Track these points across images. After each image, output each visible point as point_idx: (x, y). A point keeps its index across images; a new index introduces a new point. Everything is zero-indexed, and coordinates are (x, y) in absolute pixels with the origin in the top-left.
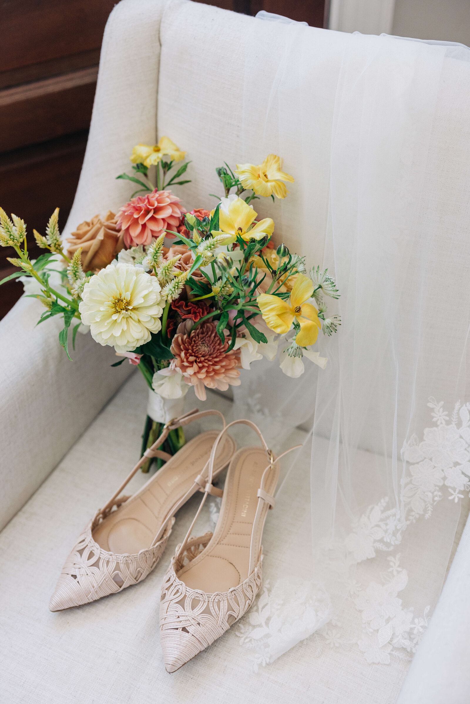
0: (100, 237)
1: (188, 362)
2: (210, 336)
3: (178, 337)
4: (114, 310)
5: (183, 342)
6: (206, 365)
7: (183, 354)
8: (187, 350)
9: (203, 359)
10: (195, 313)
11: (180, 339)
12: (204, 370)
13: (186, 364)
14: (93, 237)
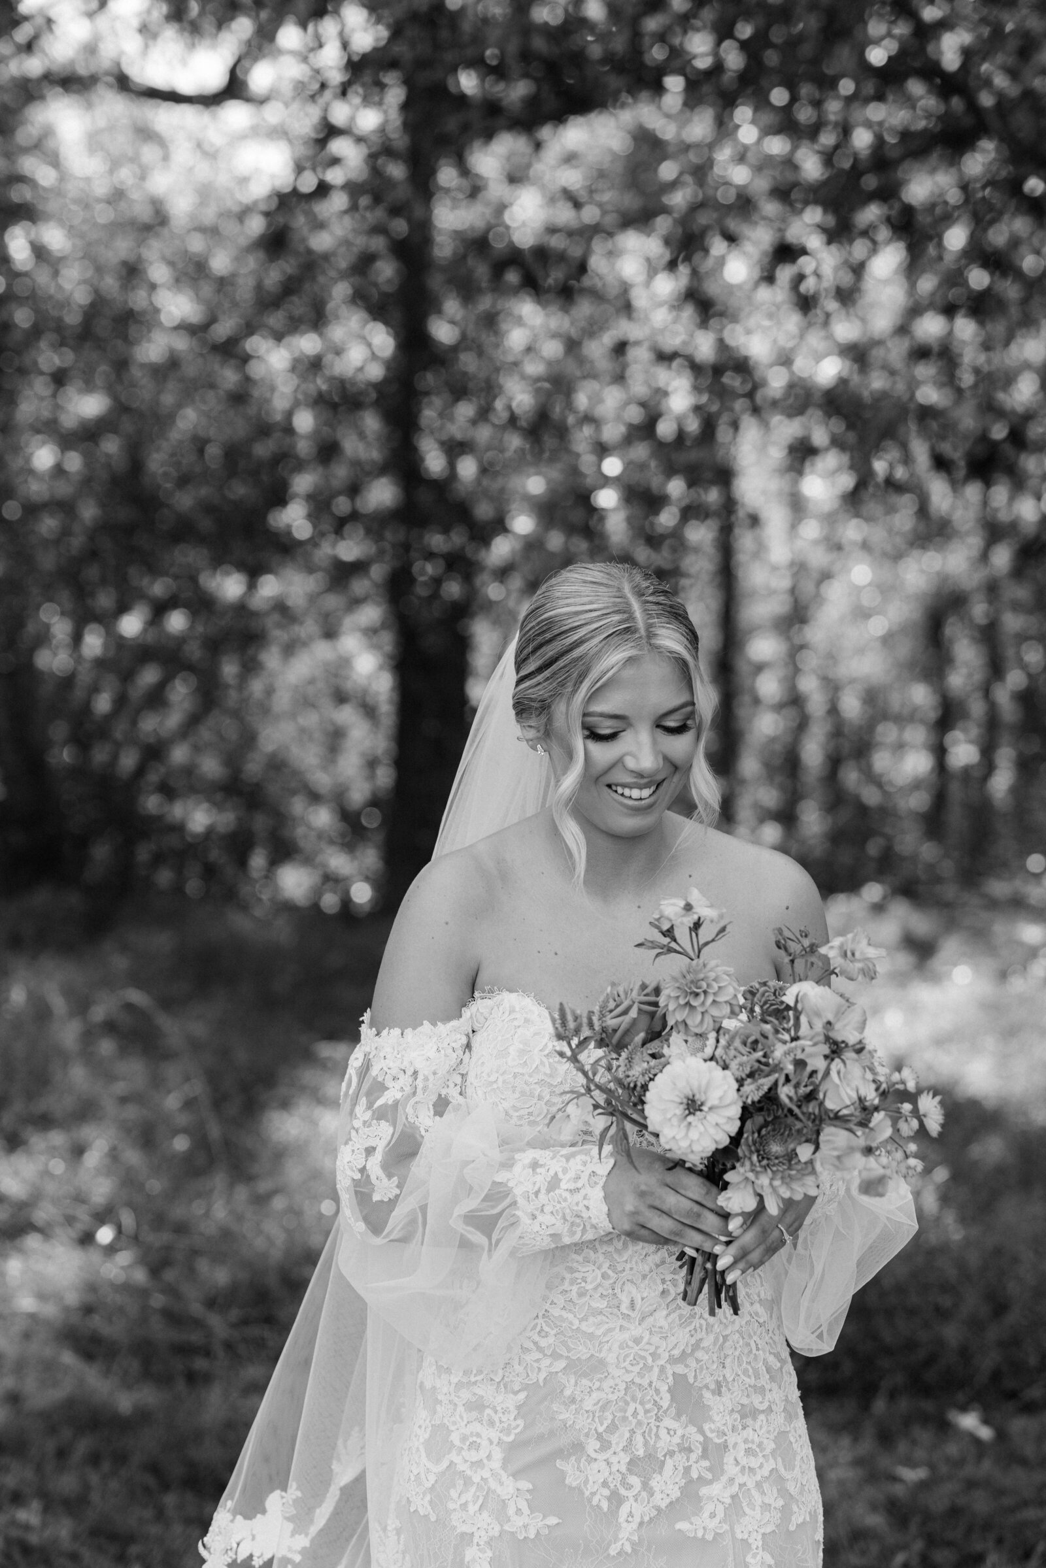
0: (633, 1013)
1: (761, 1166)
2: (782, 1134)
3: (747, 1138)
4: (687, 1112)
5: (754, 1143)
6: (780, 1169)
7: (755, 1158)
8: (758, 1151)
9: (777, 1161)
10: (768, 1110)
11: (750, 1138)
12: (780, 1175)
13: (759, 1169)
14: (625, 1012)
